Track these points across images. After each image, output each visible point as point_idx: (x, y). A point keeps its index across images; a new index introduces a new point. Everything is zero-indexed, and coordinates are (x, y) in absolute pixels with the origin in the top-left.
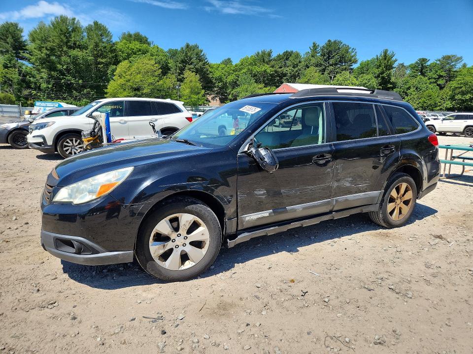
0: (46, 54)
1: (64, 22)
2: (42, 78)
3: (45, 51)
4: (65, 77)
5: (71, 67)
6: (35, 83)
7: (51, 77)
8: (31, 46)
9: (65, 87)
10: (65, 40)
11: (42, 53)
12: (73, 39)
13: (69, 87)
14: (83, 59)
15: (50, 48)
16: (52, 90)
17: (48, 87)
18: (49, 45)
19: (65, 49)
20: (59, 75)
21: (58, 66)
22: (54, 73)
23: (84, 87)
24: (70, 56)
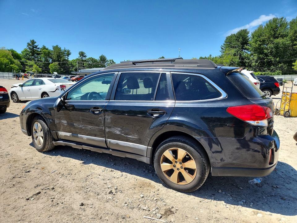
0: (259, 44)
1: (274, 22)
2: (254, 59)
3: (258, 43)
4: (267, 57)
5: (274, 50)
6: (249, 63)
7: (259, 58)
8: (251, 41)
9: (266, 64)
10: (273, 34)
11: (256, 44)
12: (279, 31)
13: (269, 64)
14: (283, 43)
15: (262, 40)
16: (258, 66)
17: (256, 65)
18: (262, 38)
19: (272, 39)
20: (264, 57)
21: (265, 50)
22: (261, 56)
23: (280, 62)
24: (274, 43)
